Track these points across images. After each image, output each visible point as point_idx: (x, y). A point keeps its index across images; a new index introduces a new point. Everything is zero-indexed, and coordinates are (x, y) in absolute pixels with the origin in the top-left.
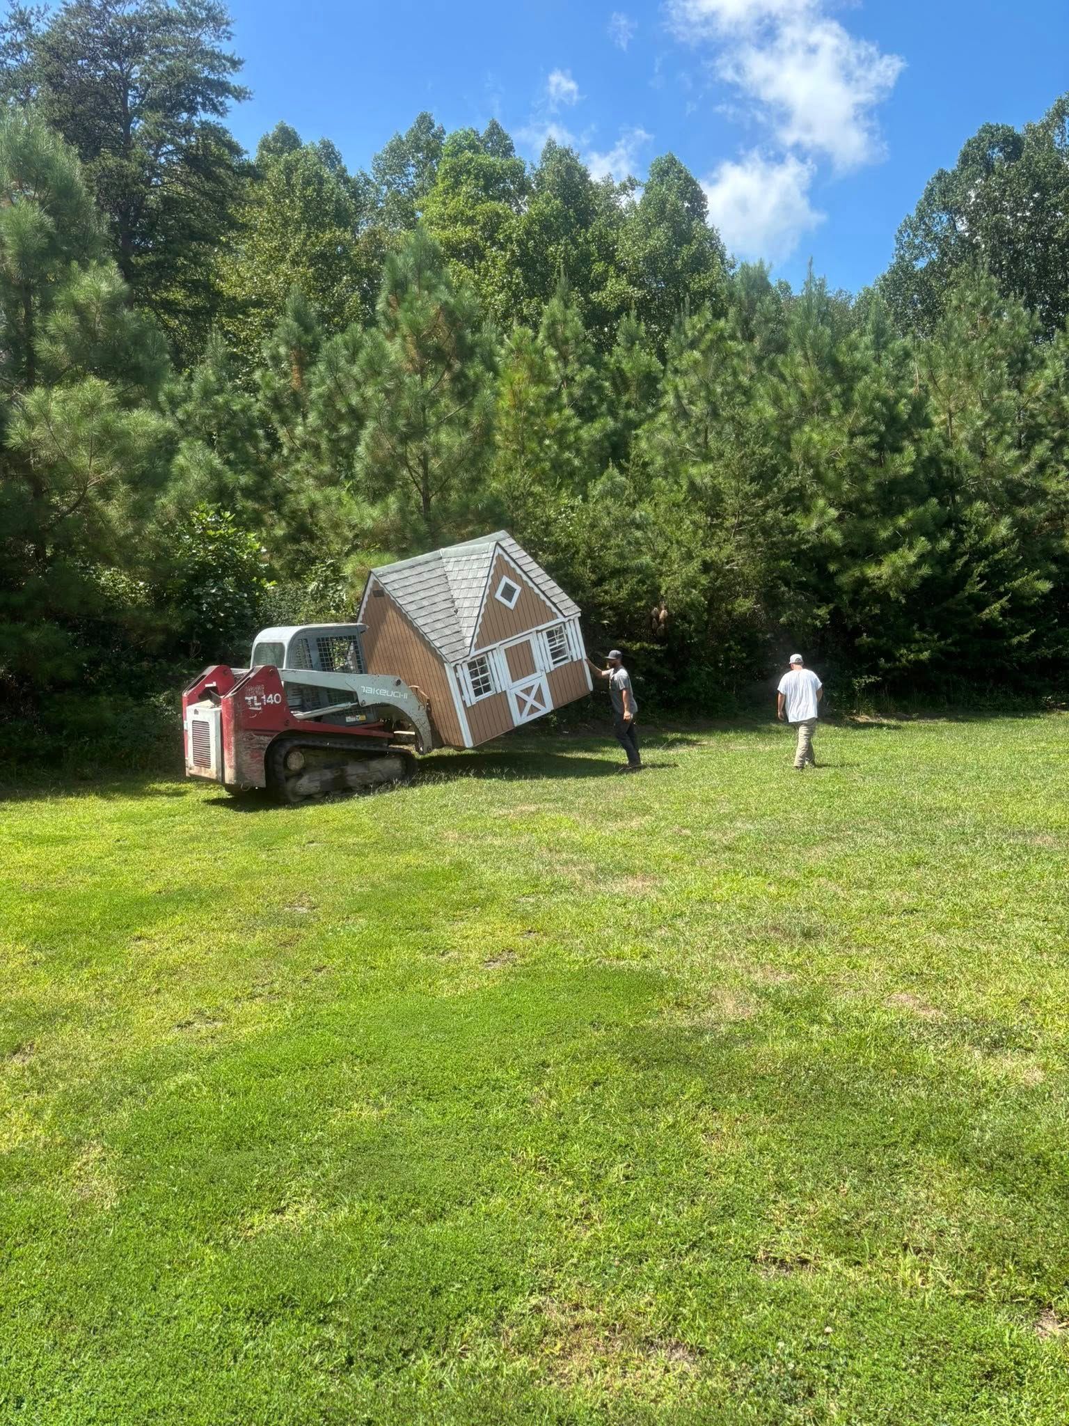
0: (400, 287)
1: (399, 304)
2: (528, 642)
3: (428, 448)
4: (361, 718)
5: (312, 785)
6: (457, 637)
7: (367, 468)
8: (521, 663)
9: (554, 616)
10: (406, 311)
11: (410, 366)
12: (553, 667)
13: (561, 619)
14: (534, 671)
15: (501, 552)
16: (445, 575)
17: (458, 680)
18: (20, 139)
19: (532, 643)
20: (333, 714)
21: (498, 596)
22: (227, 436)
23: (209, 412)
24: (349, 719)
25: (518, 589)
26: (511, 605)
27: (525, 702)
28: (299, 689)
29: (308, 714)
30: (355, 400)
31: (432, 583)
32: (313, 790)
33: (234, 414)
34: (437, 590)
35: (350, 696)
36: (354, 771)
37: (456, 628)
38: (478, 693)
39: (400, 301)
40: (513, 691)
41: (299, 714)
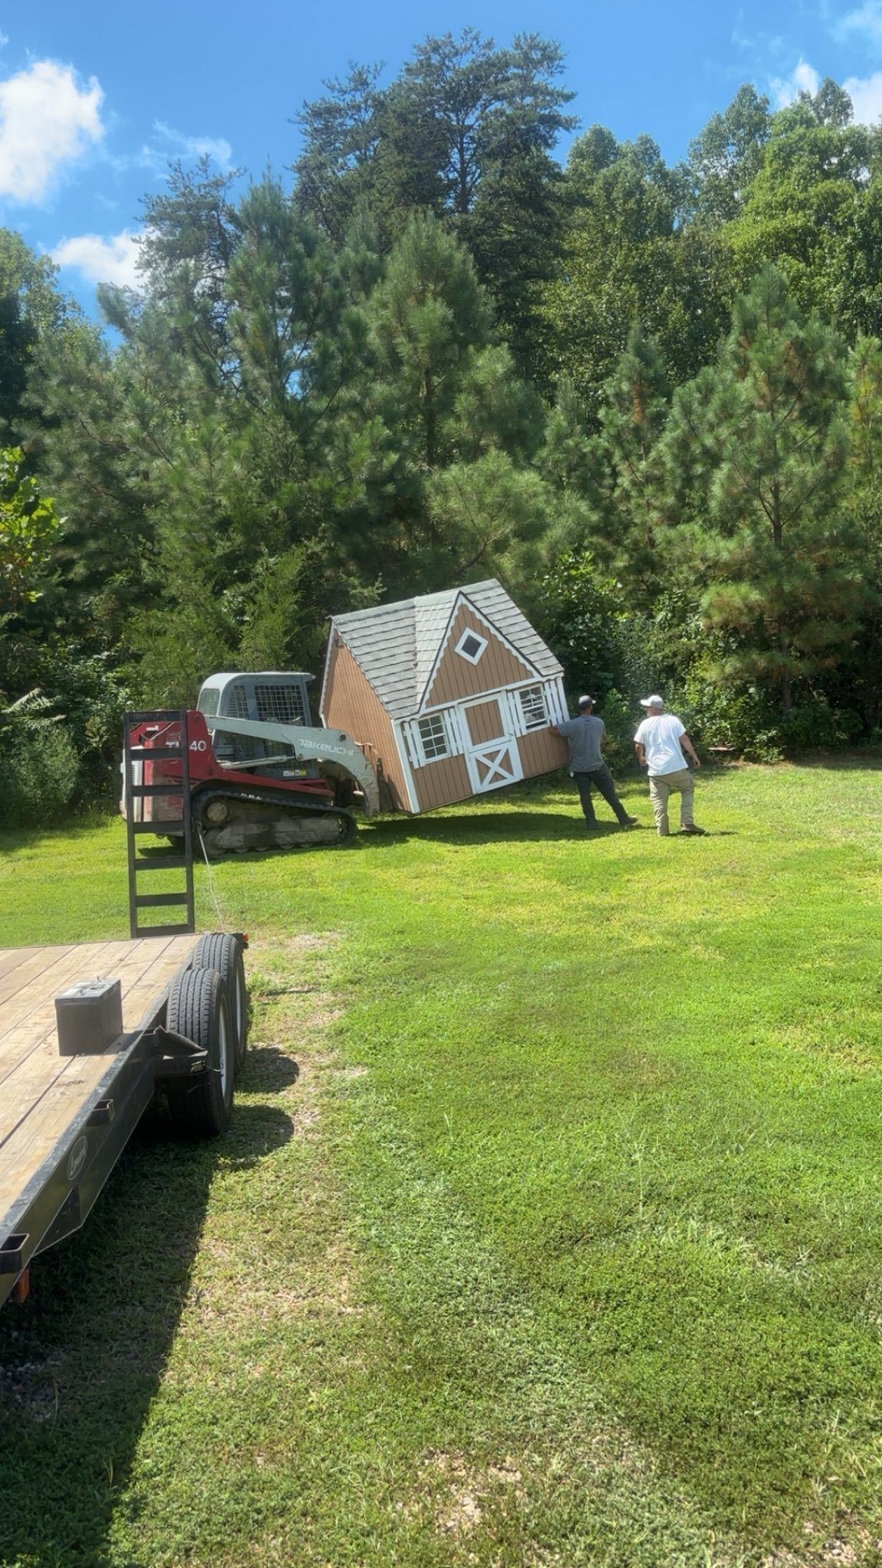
0: (749, 326)
1: (750, 343)
2: (496, 701)
3: (781, 479)
4: (302, 773)
5: (236, 838)
6: (411, 692)
7: (721, 504)
8: (485, 724)
9: (529, 675)
10: (757, 351)
11: (761, 403)
12: (525, 732)
13: (537, 678)
14: (502, 734)
15: (465, 602)
16: (414, 626)
17: (405, 738)
18: (423, 243)
19: (500, 702)
20: (268, 766)
21: (459, 649)
22: (578, 477)
23: (561, 456)
24: (287, 773)
25: (484, 643)
26: (474, 660)
27: (488, 768)
28: (231, 738)
29: (237, 764)
30: (709, 441)
31: (397, 633)
32: (236, 844)
33: (583, 456)
34: (400, 641)
35: (288, 749)
36: (285, 828)
37: (412, 683)
38: (429, 754)
39: (751, 341)
40: (473, 755)
41: (227, 764)
